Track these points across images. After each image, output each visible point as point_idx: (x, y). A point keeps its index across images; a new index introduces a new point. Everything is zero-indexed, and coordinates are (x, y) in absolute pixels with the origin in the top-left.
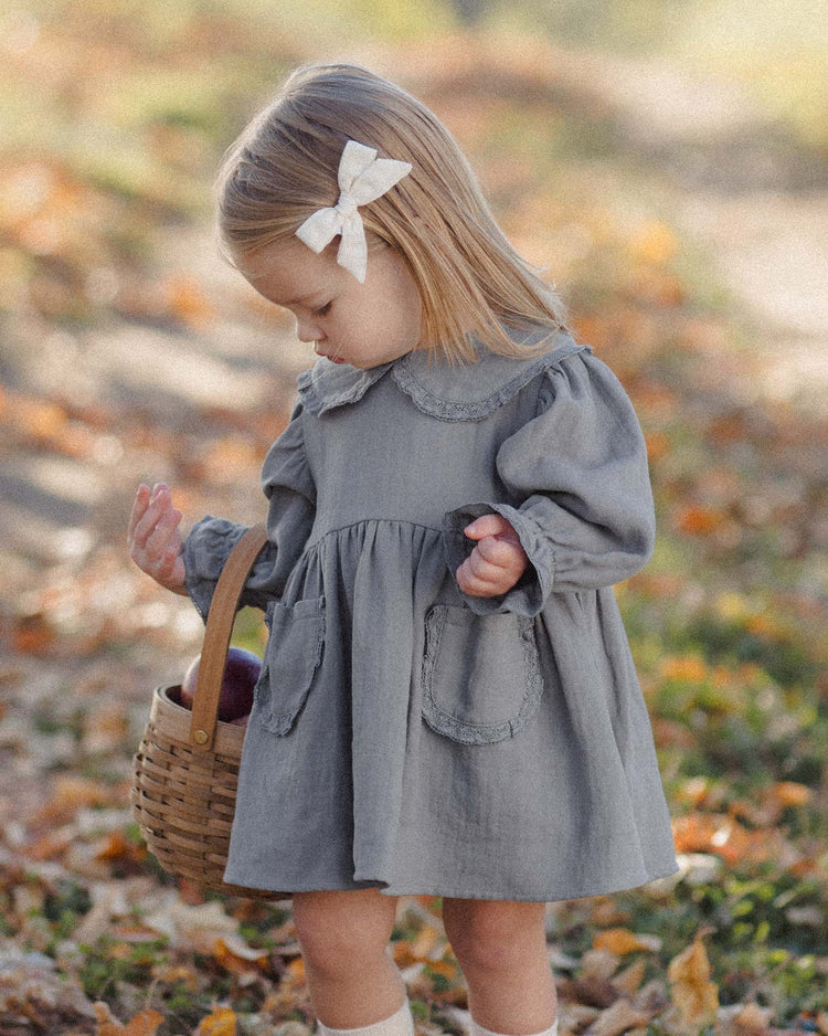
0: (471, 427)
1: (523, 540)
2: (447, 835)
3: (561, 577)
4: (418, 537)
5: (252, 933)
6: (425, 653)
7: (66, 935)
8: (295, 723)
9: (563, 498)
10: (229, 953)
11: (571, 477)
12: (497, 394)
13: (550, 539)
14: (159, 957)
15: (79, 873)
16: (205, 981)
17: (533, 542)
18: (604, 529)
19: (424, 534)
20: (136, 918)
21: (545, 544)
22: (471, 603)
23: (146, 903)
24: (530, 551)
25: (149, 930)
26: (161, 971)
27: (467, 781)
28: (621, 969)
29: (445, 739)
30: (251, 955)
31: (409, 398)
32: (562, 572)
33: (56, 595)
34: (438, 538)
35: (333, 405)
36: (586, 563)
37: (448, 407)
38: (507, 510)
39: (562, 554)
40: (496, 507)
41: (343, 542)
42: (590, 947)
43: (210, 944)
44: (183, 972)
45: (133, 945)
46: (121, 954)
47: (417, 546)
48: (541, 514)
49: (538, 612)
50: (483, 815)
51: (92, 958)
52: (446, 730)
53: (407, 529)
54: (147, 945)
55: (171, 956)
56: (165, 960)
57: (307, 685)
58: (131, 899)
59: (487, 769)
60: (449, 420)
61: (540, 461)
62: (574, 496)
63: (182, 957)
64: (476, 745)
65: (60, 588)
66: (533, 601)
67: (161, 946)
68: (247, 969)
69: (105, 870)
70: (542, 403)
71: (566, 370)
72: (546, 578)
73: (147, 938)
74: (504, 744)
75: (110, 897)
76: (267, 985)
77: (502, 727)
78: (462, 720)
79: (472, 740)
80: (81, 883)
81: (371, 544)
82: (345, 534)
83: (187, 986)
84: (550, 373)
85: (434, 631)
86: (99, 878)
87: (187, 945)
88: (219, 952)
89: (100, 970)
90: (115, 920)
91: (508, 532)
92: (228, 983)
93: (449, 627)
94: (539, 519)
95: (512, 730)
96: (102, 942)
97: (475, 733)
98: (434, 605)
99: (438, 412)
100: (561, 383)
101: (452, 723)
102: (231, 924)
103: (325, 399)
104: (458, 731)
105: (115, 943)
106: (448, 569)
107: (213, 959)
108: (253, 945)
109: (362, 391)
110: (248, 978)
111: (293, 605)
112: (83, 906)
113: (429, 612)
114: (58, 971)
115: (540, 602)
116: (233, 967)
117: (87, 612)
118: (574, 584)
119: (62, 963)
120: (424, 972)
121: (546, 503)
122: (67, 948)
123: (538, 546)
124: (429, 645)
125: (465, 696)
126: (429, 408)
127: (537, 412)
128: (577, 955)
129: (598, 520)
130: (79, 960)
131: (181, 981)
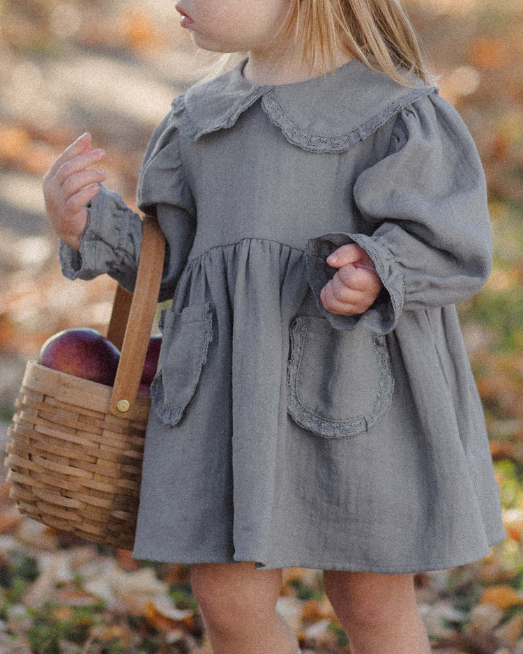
0: (335, 158)
1: (378, 268)
2: (311, 515)
3: (410, 298)
4: (285, 255)
5: (180, 595)
6: (289, 358)
7: (15, 600)
8: (185, 414)
9: (412, 227)
10: (158, 615)
11: (420, 208)
12: (356, 131)
13: (401, 264)
14: (97, 618)
15: (28, 544)
16: (137, 639)
17: (387, 269)
18: (448, 254)
19: (290, 254)
20: (78, 584)
21: (397, 271)
22: (331, 320)
23: (87, 571)
24: (384, 277)
25: (90, 595)
26: (98, 631)
27: (329, 469)
28: (504, 621)
29: (308, 433)
30: (178, 615)
31: (278, 130)
32: (411, 293)
33: (17, 297)
34: (301, 257)
35: (209, 130)
36: (432, 286)
37: (314, 139)
38: (363, 240)
39: (411, 277)
40: (354, 237)
41: (229, 258)
42: (478, 602)
43: (141, 606)
44: (117, 631)
45: (75, 608)
46: (64, 617)
47: (283, 262)
48: (392, 240)
49: (391, 330)
50: (342, 498)
51: (40, 620)
52: (308, 425)
53: (276, 247)
54: (85, 609)
55: (108, 617)
56: (103, 622)
57: (196, 381)
58: (74, 567)
59: (346, 459)
60: (313, 152)
61: (393, 193)
62: (423, 226)
63: (117, 618)
64: (334, 438)
65: (20, 291)
66: (386, 319)
67: (99, 608)
68: (173, 628)
69: (50, 542)
70: (396, 140)
71: (418, 110)
72: (397, 300)
73: (88, 602)
74: (360, 437)
75: (55, 566)
76: (191, 642)
77: (358, 422)
78: (323, 417)
79: (332, 434)
80: (31, 554)
81: (245, 259)
82: (230, 250)
83: (122, 644)
84: (404, 114)
85: (297, 338)
86: (46, 549)
87: (122, 608)
88: (150, 614)
89: (44, 631)
90: (60, 586)
91: (364, 260)
92: (156, 640)
93: (311, 335)
94: (391, 246)
95: (367, 425)
96: (48, 606)
97: (334, 428)
98: (297, 316)
99: (304, 145)
100: (413, 123)
101: (314, 419)
102: (161, 588)
103: (200, 125)
104: (319, 425)
105: (58, 607)
106: (309, 288)
107: (144, 619)
108: (180, 606)
109: (235, 118)
110: (174, 636)
111: (181, 312)
112: (31, 574)
113: (293, 323)
114: (9, 632)
115: (393, 321)
116: (161, 626)
117: (45, 312)
118: (421, 303)
119: (13, 626)
120: (329, 627)
121: (397, 231)
122: (17, 611)
123: (391, 272)
124: (293, 351)
125: (326, 395)
126: (296, 139)
127: (390, 150)
128: (466, 609)
129: (444, 247)
130: (27, 623)
131: (116, 639)
